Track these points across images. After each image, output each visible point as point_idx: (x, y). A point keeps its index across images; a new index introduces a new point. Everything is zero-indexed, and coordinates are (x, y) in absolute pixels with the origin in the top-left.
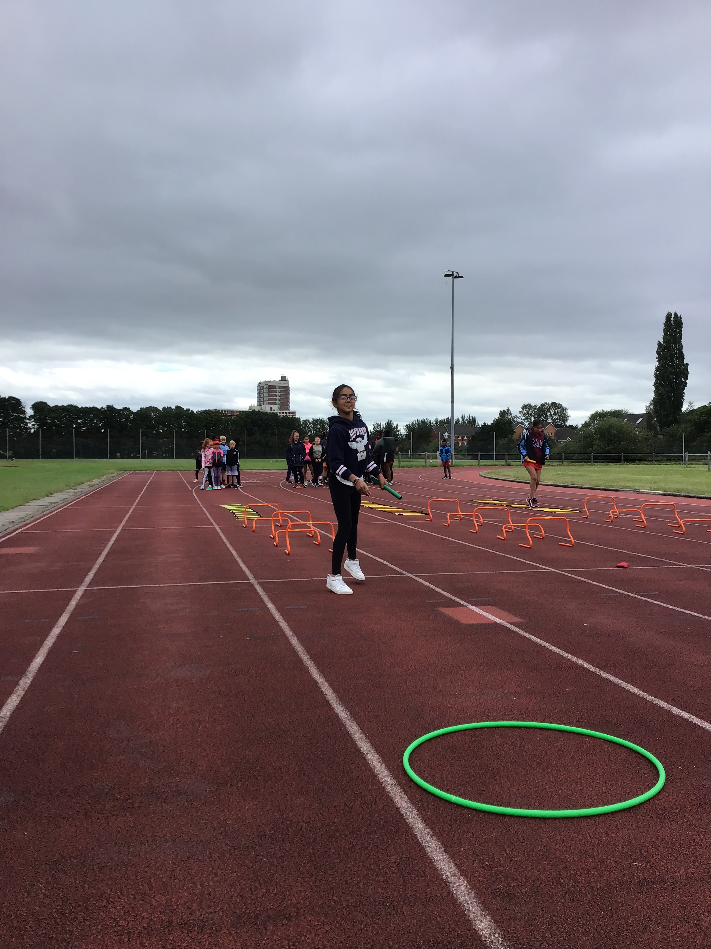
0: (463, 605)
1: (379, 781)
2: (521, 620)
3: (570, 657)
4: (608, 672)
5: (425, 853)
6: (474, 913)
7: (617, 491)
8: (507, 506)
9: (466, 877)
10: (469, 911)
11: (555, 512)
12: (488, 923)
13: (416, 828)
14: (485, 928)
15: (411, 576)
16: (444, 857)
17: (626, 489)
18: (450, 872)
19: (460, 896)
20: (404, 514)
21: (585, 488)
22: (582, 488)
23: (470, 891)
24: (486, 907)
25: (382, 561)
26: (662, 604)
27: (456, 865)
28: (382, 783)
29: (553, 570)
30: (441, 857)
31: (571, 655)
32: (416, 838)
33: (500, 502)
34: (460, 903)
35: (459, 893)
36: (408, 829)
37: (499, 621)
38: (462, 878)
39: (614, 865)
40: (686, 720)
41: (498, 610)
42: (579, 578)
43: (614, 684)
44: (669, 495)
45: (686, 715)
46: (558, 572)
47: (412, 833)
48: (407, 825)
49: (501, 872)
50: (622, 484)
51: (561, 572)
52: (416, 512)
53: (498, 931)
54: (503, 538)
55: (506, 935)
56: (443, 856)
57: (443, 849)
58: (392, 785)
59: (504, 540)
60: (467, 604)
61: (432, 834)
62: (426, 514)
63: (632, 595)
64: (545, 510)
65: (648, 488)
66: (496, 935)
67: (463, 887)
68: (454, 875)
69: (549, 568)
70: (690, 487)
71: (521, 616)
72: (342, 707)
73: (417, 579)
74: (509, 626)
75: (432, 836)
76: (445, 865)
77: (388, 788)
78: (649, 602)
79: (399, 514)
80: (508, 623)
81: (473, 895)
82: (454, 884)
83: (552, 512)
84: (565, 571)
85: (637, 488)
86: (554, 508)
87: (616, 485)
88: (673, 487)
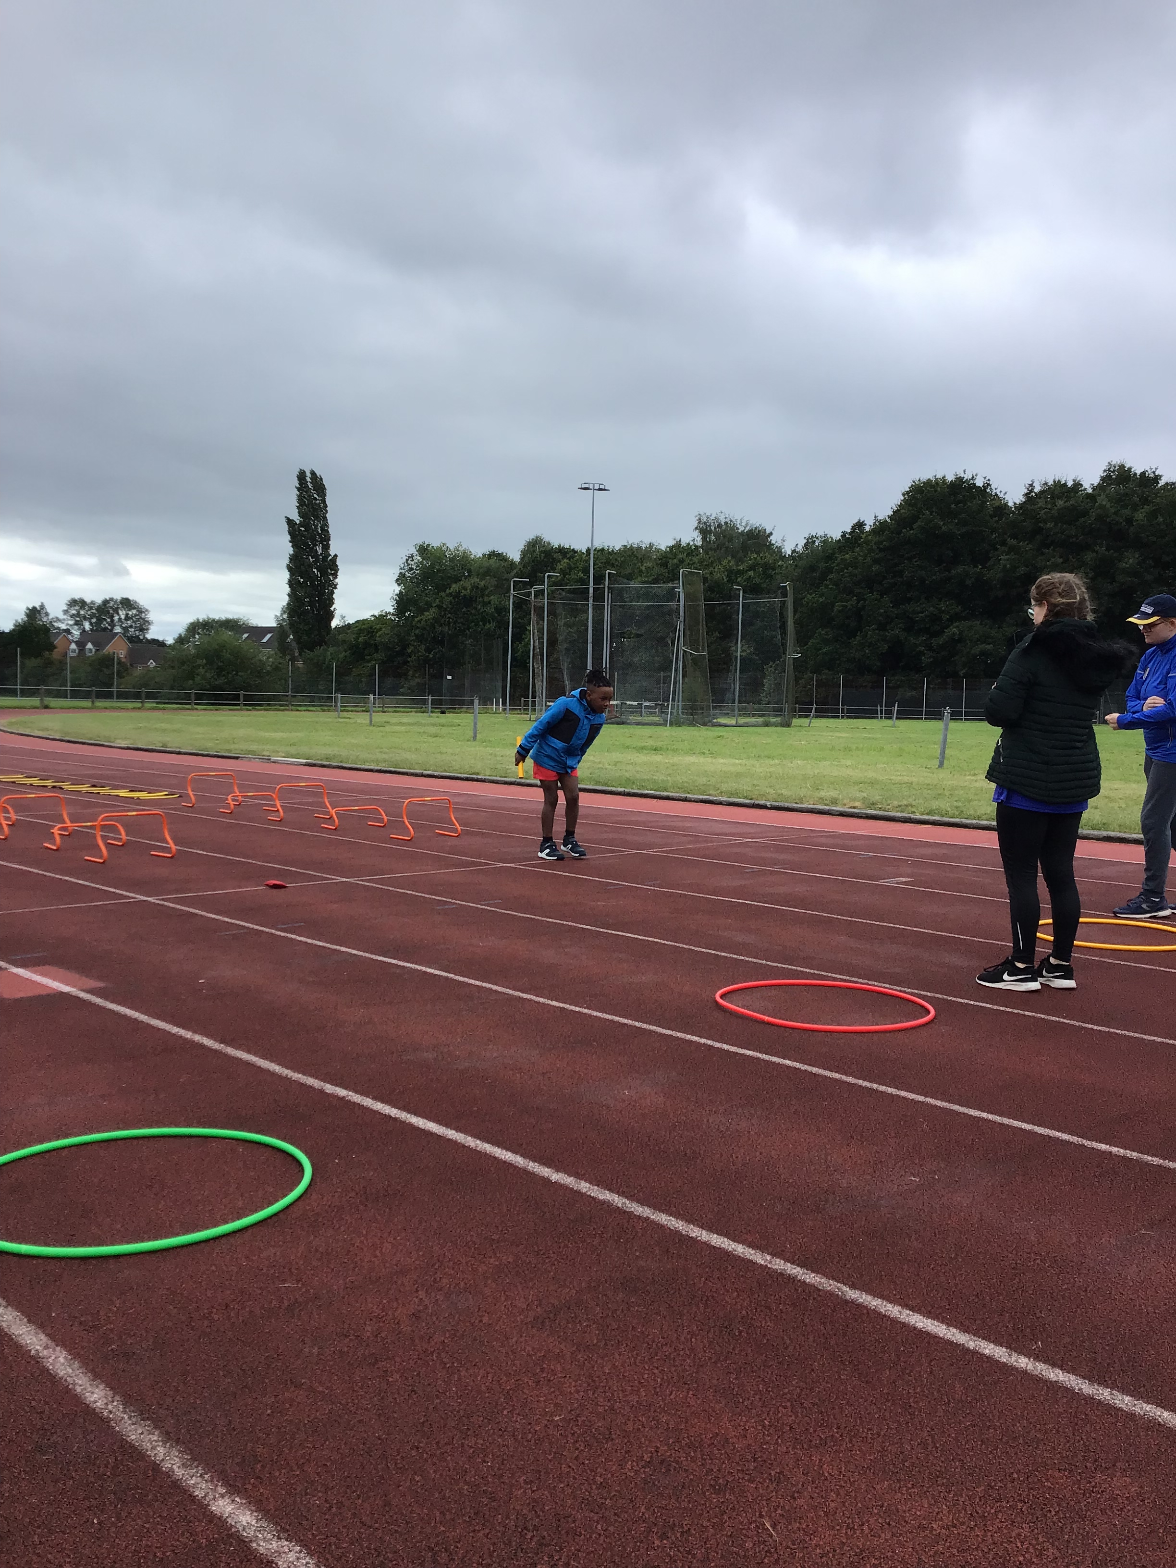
0: (1, 968)
2: (101, 984)
3: (182, 1032)
4: (237, 1048)
6: (81, 1386)
7: (237, 758)
8: (54, 787)
9: (64, 1346)
10: (74, 1384)
11: (138, 798)
12: (102, 1393)
14: (99, 1399)
16: (30, 1329)
17: (250, 756)
18: (41, 1345)
19: (59, 1371)
21: (185, 754)
22: (179, 753)
23: (72, 1361)
24: (96, 1375)
26: (309, 941)
27: (47, 1335)
29: (145, 898)
30: (24, 1330)
31: (183, 1029)
33: (41, 780)
34: (61, 1378)
35: (56, 1367)
37: (66, 989)
38: (58, 1348)
39: (259, 1292)
41: (62, 972)
42: (187, 909)
43: (248, 1064)
44: (314, 765)
46: (153, 901)
49: (112, 1330)
50: (244, 746)
51: (157, 901)
53: (117, 1398)
54: (55, 847)
55: (128, 1401)
56: (28, 1328)
57: (25, 1320)
59: (57, 850)
60: (10, 967)
63: (267, 930)
64: (121, 795)
65: (283, 755)
66: (115, 1404)
67: (62, 1360)
68: (46, 1347)
69: (138, 896)
70: (344, 753)
71: (100, 978)
74: (83, 995)
76: (31, 1339)
78: (292, 939)
80: (81, 990)
81: (76, 1364)
82: (50, 1357)
83: (133, 798)
84: (163, 900)
85: (267, 753)
86: (136, 791)
87: (235, 748)
88: (320, 752)
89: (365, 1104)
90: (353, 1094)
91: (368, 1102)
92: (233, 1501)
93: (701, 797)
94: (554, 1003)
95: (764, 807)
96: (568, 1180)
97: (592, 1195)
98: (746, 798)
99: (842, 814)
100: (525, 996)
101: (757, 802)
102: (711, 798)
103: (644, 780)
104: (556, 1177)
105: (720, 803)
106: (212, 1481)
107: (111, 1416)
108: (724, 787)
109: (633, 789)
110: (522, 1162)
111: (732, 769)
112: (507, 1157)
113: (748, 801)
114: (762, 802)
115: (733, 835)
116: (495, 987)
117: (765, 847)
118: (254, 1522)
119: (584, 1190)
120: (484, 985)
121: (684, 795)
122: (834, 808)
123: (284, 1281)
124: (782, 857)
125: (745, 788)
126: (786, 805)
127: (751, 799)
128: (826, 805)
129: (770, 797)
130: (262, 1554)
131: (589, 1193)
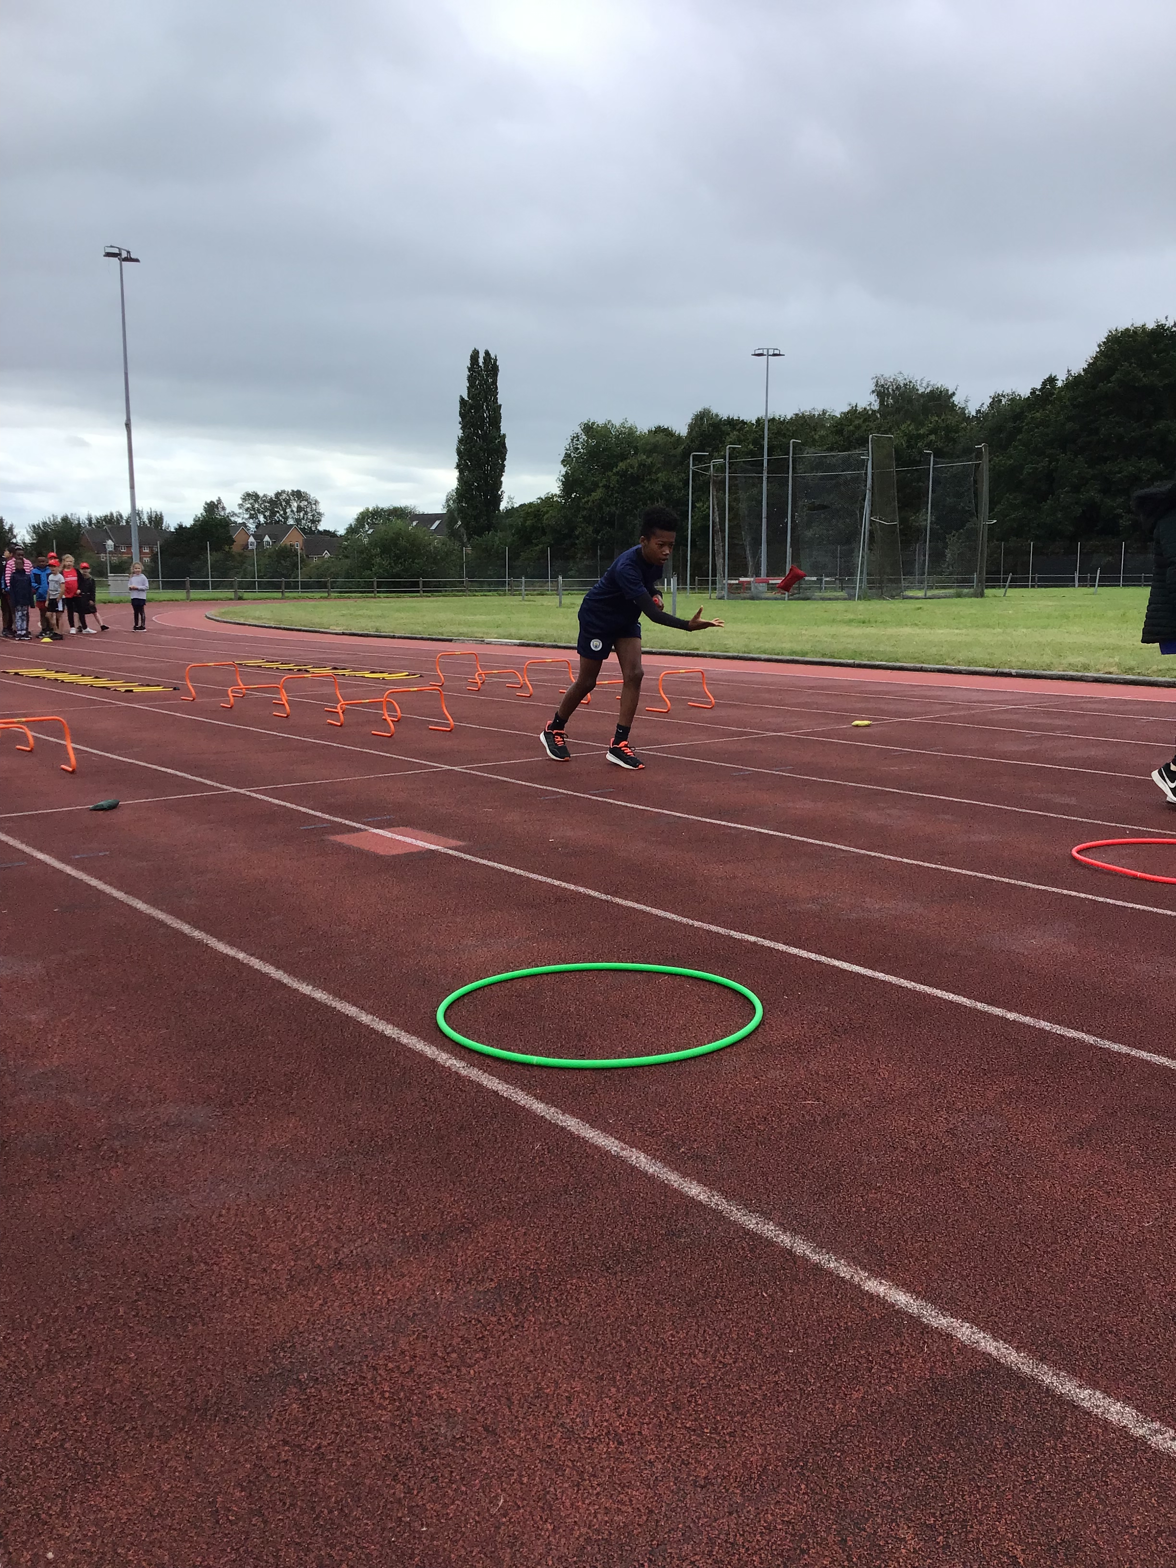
0: (359, 830)
1: (443, 1067)
2: (464, 843)
5: (571, 1134)
6: (675, 1182)
7: (451, 640)
8: (299, 670)
9: (637, 1148)
10: (669, 1181)
11: (383, 679)
12: (699, 1189)
13: (537, 1109)
15: (242, 791)
16: (596, 1133)
17: (462, 638)
18: (617, 1147)
19: (646, 1168)
20: (135, 690)
21: (399, 638)
22: (394, 637)
23: (654, 1161)
24: (684, 1174)
25: (169, 771)
27: (616, 1138)
28: (449, 1067)
29: (451, 768)
30: (593, 1134)
32: (546, 1120)
33: (282, 664)
34: (653, 1175)
35: (643, 1166)
36: (528, 1112)
37: (433, 847)
38: (634, 1150)
39: (786, 1107)
40: (755, 943)
41: (417, 832)
42: (495, 777)
44: (528, 645)
45: (753, 939)
46: (459, 770)
47: (536, 1116)
48: (523, 1107)
49: (673, 1136)
50: (454, 629)
51: (464, 771)
52: (148, 685)
53: (715, 1193)
54: (339, 724)
55: (726, 1195)
56: (594, 1131)
57: (587, 1125)
58: (464, 1067)
59: (341, 726)
60: (367, 828)
61: (560, 1112)
62: (175, 689)
63: (580, 795)
64: (366, 676)
65: (496, 636)
67: (643, 1159)
68: (623, 1149)
69: (444, 766)
70: (553, 632)
71: (459, 838)
72: (307, 985)
73: (254, 795)
74: (450, 852)
75: (563, 1114)
77: (464, 1072)
78: (609, 803)
79: (127, 691)
80: (444, 847)
81: (659, 1164)
82: (631, 1157)
83: (379, 678)
84: (466, 768)
85: (480, 635)
86: (376, 673)
87: (447, 631)
88: (531, 632)
89: (780, 949)
90: (762, 939)
91: (781, 947)
92: (881, 1283)
93: (938, 666)
94: (905, 860)
95: (1009, 675)
96: (1027, 1020)
97: (1058, 1032)
98: (986, 666)
99: (1097, 680)
100: (873, 854)
101: (1000, 670)
102: (949, 667)
103: (872, 652)
104: (1012, 1016)
105: (960, 672)
106: (850, 1266)
107: (720, 1208)
108: (961, 656)
109: (862, 660)
110: (968, 1002)
111: (959, 639)
112: (951, 997)
113: (989, 670)
114: (1007, 670)
115: (989, 702)
116: (837, 846)
117: (1034, 713)
118: (912, 1301)
119: (1047, 1028)
120: (825, 844)
121: (919, 665)
122: (1087, 674)
123: (805, 1099)
124: (1058, 722)
125: (980, 656)
126: (1034, 672)
127: (993, 667)
128: (1077, 671)
129: (1013, 664)
130: (937, 1328)
131: (1054, 1031)
